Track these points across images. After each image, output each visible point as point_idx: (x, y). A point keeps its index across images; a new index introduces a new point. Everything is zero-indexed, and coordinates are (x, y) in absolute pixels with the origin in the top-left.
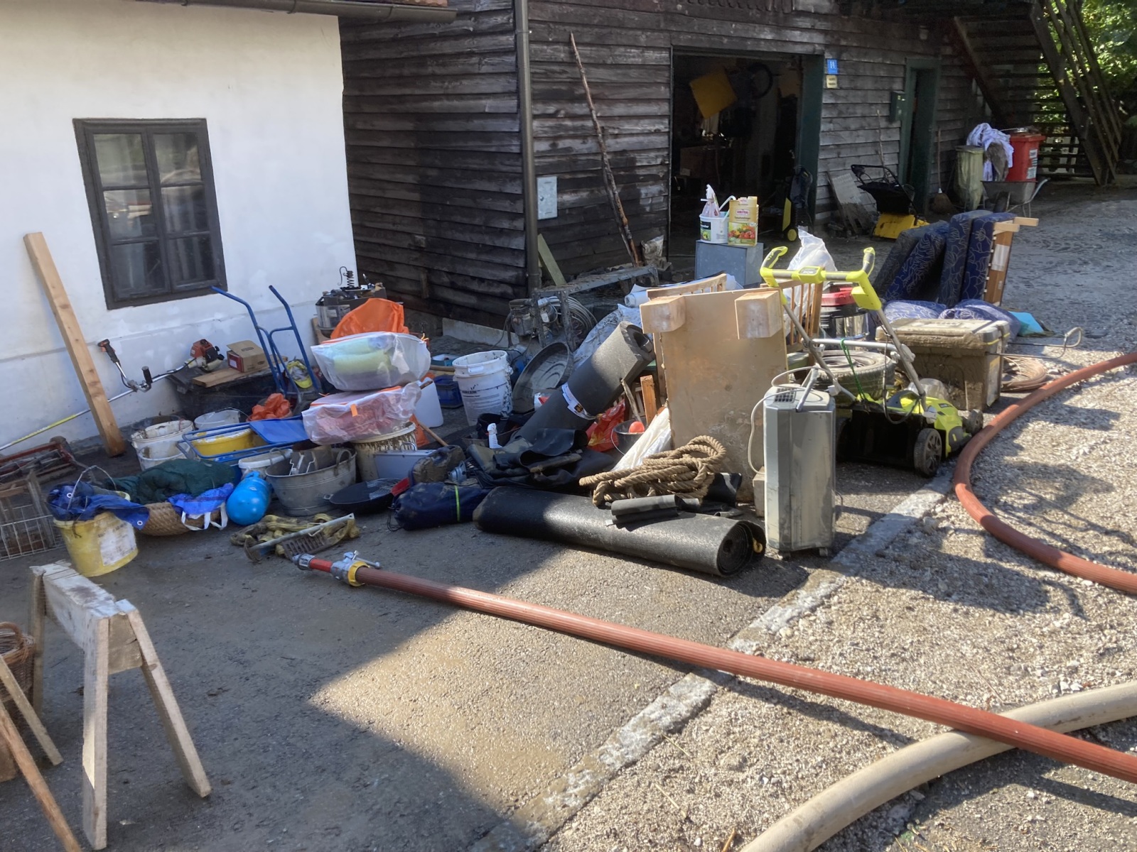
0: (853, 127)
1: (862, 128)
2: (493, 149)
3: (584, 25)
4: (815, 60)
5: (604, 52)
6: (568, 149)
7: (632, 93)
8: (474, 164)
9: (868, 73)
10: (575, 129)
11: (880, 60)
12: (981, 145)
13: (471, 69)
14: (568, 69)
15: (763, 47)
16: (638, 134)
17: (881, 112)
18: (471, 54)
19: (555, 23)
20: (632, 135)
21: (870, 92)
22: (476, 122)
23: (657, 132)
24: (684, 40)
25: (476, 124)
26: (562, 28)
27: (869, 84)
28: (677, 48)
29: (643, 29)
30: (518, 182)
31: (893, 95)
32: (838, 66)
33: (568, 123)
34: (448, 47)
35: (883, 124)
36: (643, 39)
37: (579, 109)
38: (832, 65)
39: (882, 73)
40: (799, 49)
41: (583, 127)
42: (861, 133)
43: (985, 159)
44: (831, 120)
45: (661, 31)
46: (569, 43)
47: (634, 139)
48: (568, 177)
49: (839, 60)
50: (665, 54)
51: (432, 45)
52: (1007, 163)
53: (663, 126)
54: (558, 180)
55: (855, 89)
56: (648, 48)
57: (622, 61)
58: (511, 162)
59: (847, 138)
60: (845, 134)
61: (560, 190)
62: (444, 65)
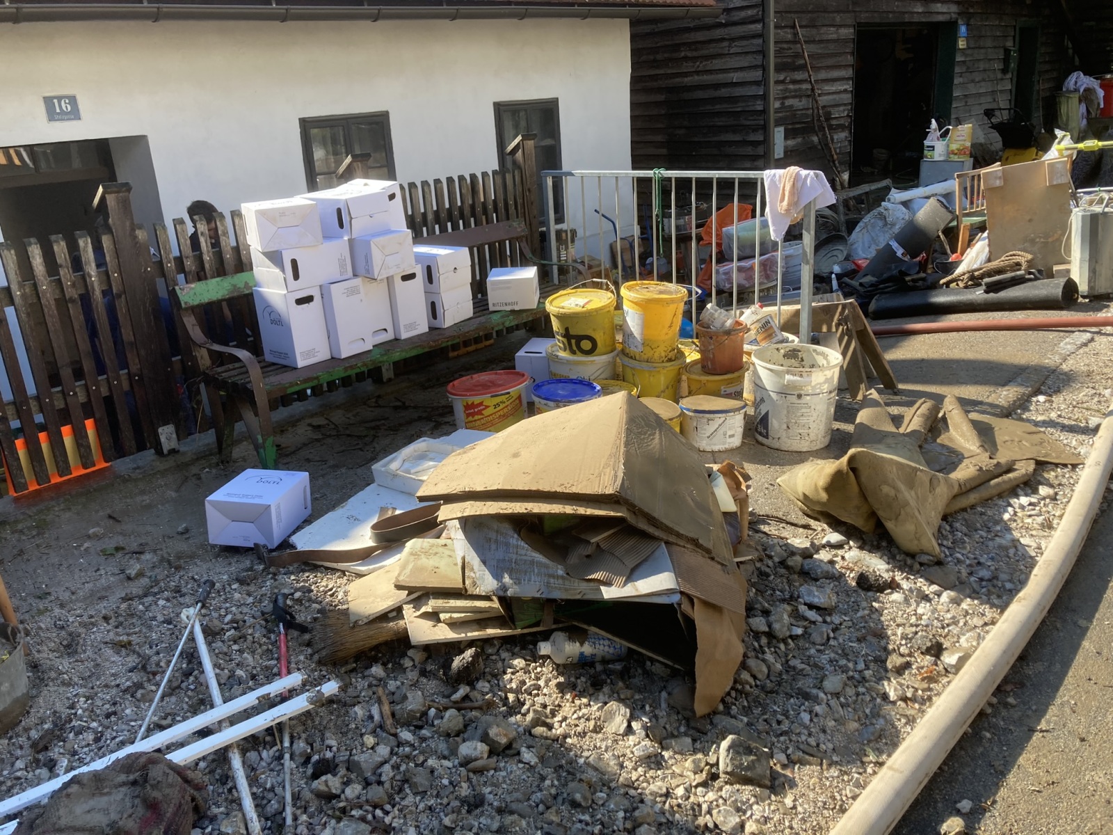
0: (977, 80)
1: (984, 80)
2: (739, 109)
3: (803, 12)
4: (951, 26)
5: (814, 31)
6: (791, 106)
7: (830, 62)
8: (720, 122)
9: (988, 34)
10: (795, 91)
11: (997, 23)
12: (1076, 90)
13: (720, 51)
14: (792, 46)
15: (916, 19)
16: (833, 93)
17: (998, 66)
18: (723, 40)
19: (786, 12)
20: (829, 94)
21: (989, 50)
22: (723, 90)
23: (845, 91)
24: (864, 17)
25: (724, 92)
26: (789, 15)
27: (989, 43)
28: (859, 24)
29: (838, 12)
30: (760, 132)
31: (1007, 51)
32: (967, 30)
33: (791, 87)
34: (700, 36)
35: (999, 75)
36: (838, 19)
37: (799, 76)
38: (963, 29)
39: (998, 34)
40: (941, 18)
41: (800, 89)
42: (983, 84)
43: (1080, 101)
44: (961, 74)
45: (848, 12)
46: (794, 27)
47: (831, 97)
48: (790, 127)
49: (968, 25)
50: (852, 30)
51: (687, 35)
52: (1099, 104)
53: (848, 86)
54: (786, 130)
55: (980, 48)
56: (841, 26)
57: (825, 37)
58: (755, 117)
59: (972, 89)
60: (971, 86)
61: (786, 138)
62: (696, 50)
